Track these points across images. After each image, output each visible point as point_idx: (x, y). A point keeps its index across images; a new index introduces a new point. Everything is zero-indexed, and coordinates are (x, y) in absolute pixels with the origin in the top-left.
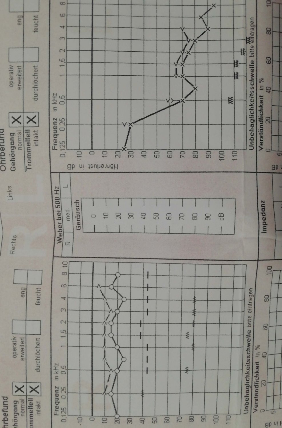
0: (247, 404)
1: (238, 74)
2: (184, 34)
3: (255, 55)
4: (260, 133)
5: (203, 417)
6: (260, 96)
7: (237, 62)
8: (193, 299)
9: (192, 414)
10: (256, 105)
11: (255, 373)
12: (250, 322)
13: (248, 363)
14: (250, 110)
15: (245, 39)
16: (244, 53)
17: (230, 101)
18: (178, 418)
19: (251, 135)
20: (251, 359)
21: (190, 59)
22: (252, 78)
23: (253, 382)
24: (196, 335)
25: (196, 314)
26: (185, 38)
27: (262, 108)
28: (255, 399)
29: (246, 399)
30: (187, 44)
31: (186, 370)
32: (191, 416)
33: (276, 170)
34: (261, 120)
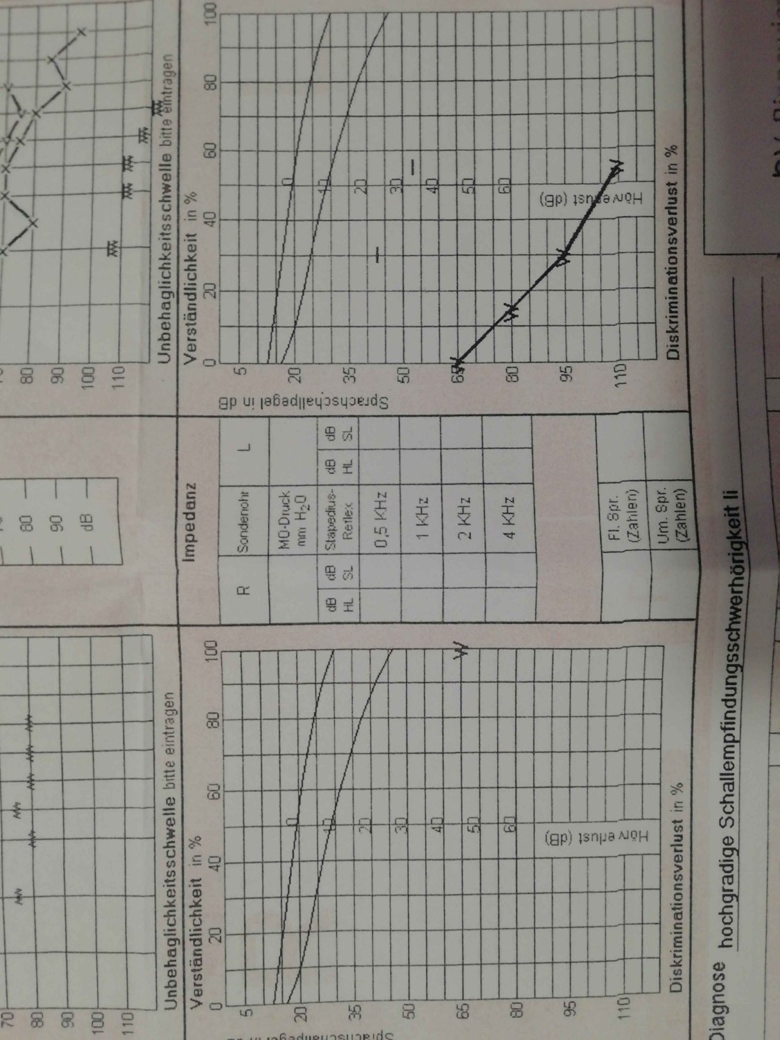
0: (172, 984)
1: (131, 187)
2: (11, 100)
3: (174, 141)
4: (187, 321)
5: (65, 1016)
6: (188, 236)
7: (129, 160)
8: (27, 722)
9: (37, 1008)
10: (178, 257)
11: (191, 907)
12: (172, 778)
13: (170, 881)
14: (160, 268)
15: (150, 105)
16: (146, 138)
17: (112, 249)
18: (5, 1016)
19: (162, 328)
20: (178, 869)
21: (25, 155)
22: (166, 194)
23: (187, 930)
24: (37, 809)
25: (36, 757)
26: (13, 108)
27: (193, 263)
28: (193, 974)
29: (169, 972)
30: (16, 123)
31: (16, 895)
32: (37, 1013)
33: (231, 409)
34: (191, 292)
